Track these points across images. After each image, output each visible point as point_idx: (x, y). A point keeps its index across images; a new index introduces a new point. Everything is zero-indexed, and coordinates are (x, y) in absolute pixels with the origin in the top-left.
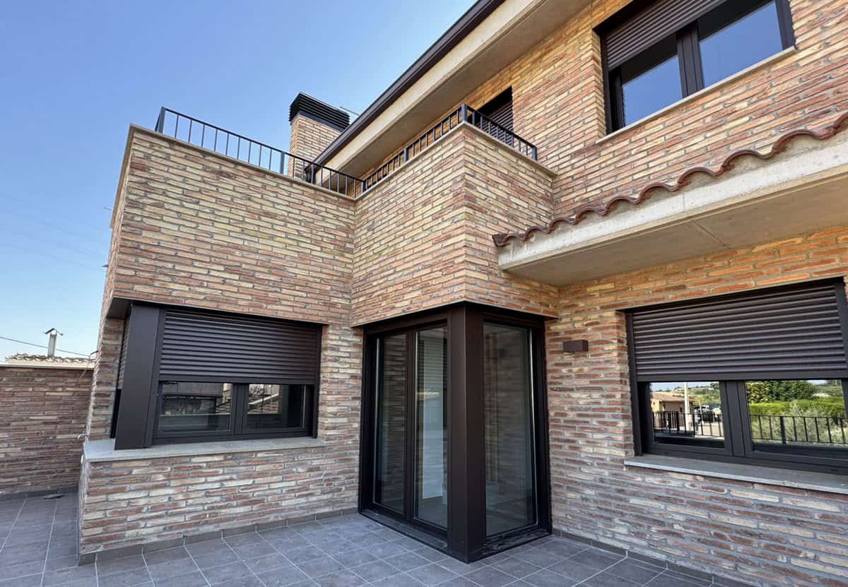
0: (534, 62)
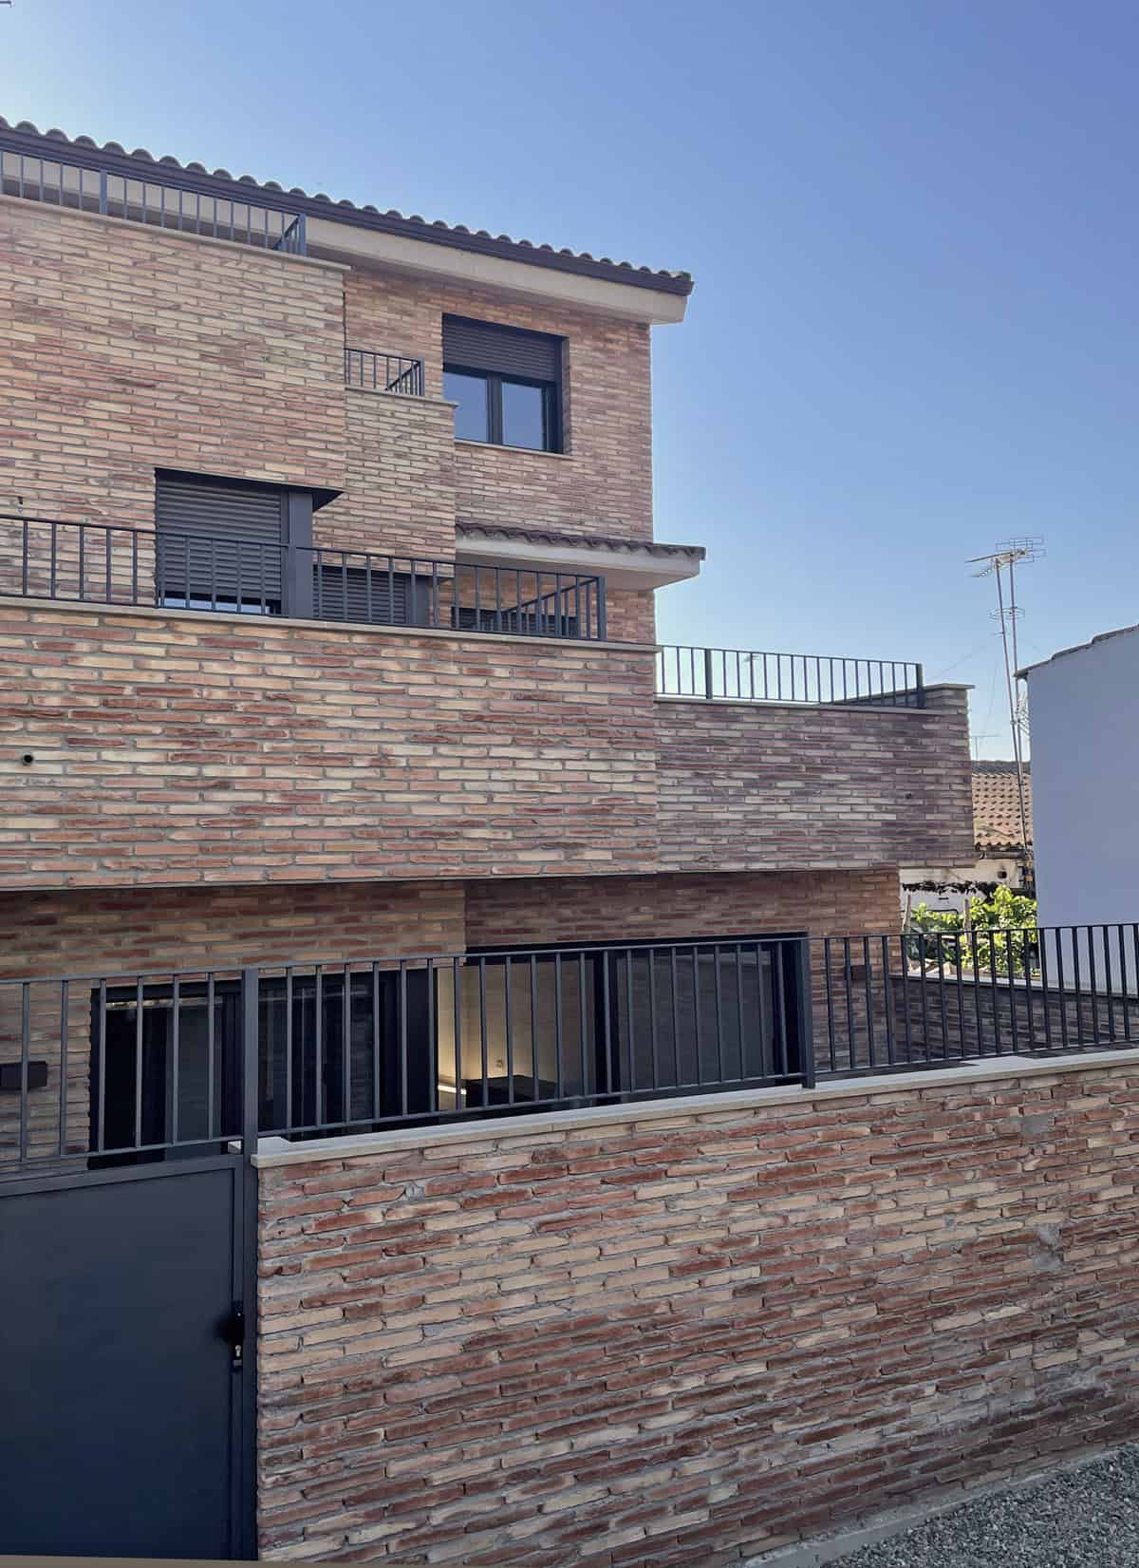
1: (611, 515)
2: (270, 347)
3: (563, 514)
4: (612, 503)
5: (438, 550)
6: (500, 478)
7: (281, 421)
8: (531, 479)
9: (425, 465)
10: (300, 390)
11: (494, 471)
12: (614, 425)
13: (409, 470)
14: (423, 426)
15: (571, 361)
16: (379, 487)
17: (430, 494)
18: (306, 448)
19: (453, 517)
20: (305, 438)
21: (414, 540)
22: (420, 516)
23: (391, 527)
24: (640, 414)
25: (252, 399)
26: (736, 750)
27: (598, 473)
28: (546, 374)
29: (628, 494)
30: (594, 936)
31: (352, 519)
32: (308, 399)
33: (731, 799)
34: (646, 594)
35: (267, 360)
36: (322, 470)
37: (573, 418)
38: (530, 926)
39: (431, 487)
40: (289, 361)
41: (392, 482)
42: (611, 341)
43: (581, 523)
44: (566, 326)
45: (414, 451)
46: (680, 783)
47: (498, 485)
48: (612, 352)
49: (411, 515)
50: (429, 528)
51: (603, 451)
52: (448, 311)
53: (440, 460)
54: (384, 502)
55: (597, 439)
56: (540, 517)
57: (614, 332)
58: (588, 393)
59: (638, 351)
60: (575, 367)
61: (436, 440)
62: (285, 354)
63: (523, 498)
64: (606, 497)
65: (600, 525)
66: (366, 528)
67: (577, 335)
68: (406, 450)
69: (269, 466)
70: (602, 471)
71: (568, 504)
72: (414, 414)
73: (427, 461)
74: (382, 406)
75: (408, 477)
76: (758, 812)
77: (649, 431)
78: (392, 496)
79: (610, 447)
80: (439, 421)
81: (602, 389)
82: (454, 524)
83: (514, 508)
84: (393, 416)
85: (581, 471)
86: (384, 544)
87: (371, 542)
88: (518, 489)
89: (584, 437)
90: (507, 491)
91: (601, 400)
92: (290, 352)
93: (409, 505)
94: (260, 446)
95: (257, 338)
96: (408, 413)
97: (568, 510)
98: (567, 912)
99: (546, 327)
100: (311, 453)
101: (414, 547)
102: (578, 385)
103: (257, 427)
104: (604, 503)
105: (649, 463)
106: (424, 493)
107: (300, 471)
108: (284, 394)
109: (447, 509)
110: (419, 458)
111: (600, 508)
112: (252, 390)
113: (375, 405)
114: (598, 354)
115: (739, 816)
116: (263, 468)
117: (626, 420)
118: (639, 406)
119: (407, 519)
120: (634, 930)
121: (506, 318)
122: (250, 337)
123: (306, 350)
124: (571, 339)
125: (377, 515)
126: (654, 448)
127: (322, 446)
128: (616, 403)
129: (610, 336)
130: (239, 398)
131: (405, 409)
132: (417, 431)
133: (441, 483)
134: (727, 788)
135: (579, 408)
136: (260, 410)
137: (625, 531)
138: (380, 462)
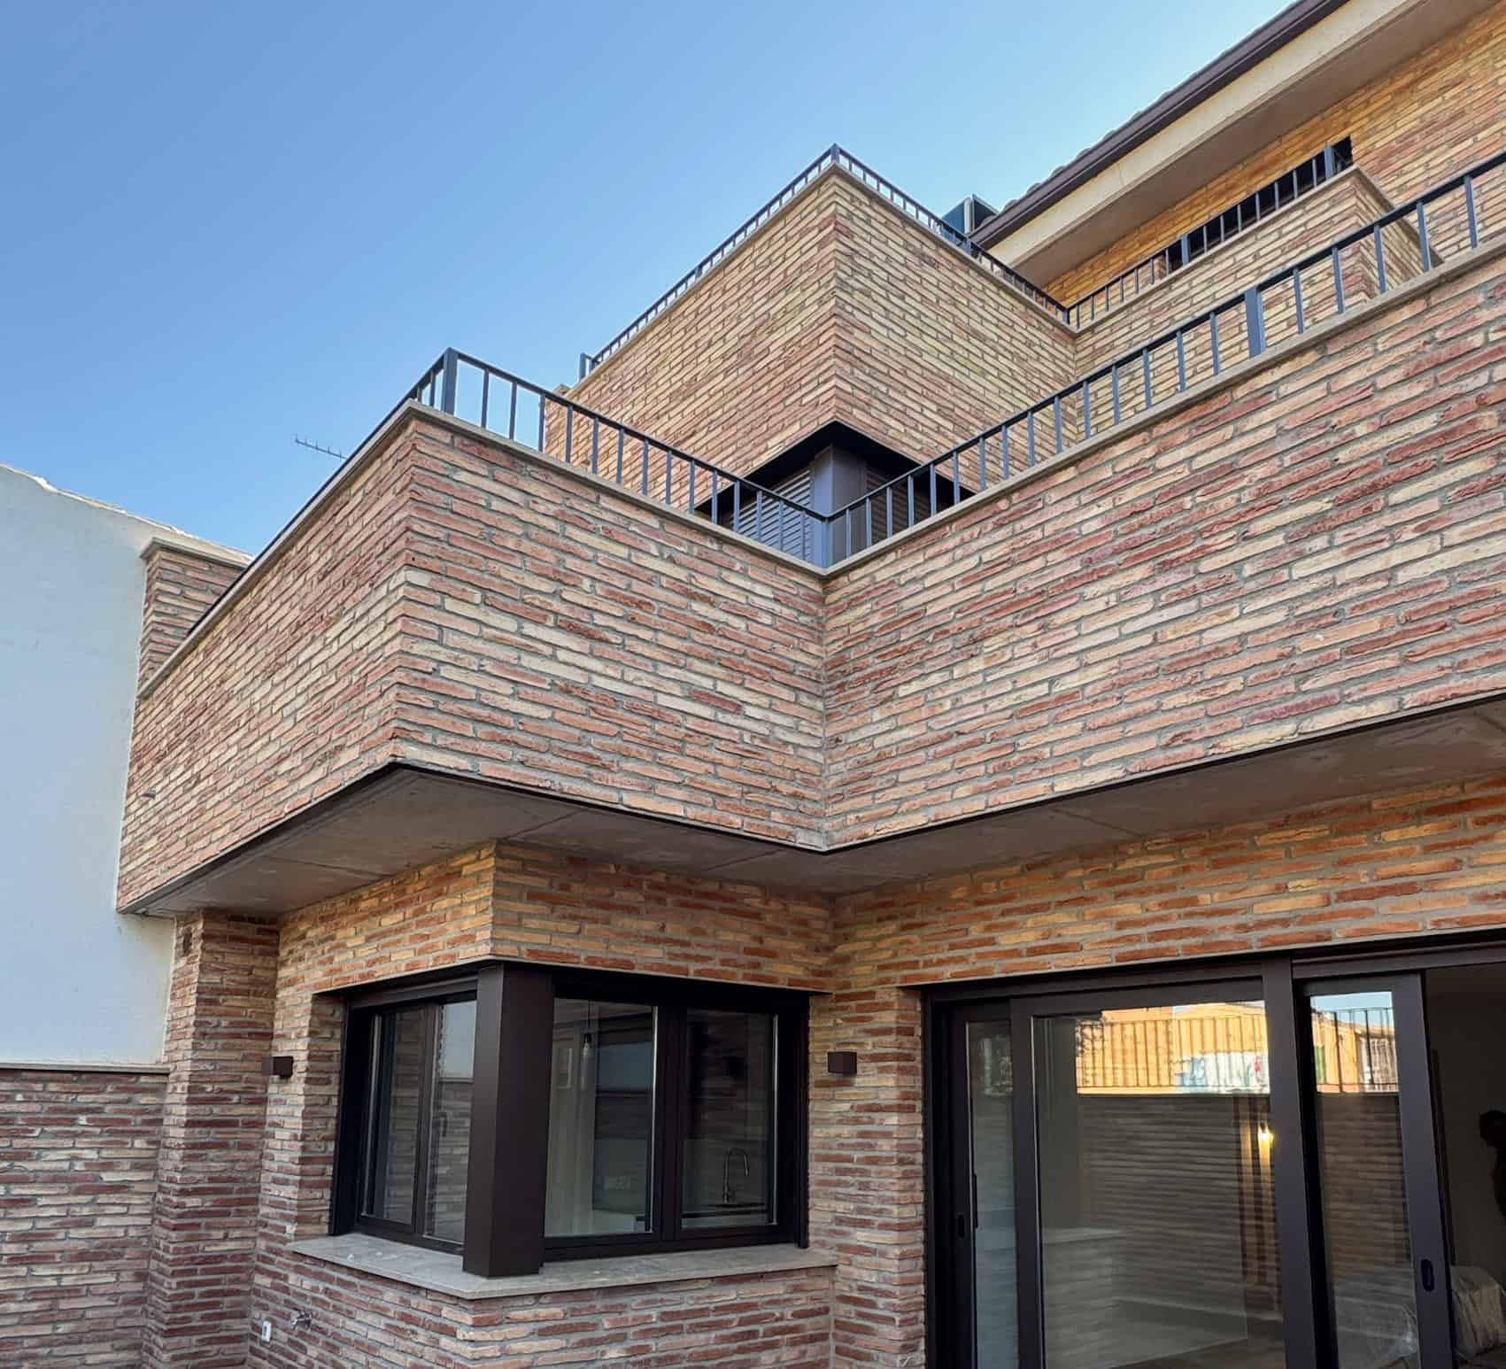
0: (1399, 92)
26: (1260, 472)
30: (1187, 949)
33: (1252, 585)
38: (1067, 940)
46: (1124, 597)
76: (1333, 587)
98: (1130, 909)
115: (1278, 616)
120: (1276, 931)
134: (1236, 565)
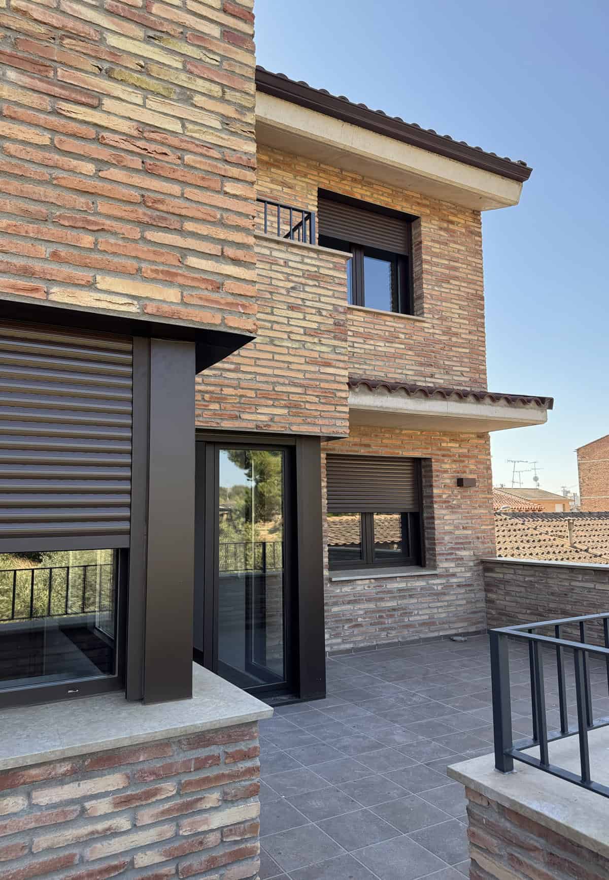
1: (455, 368)
2: (115, 52)
3: (419, 368)
4: (455, 359)
5: (332, 408)
6: (367, 337)
7: (135, 195)
8: (392, 338)
9: (318, 318)
10: (174, 141)
11: (361, 330)
12: (456, 292)
13: (304, 324)
14: (316, 277)
15: (423, 237)
16: (272, 341)
17: (324, 349)
18: (186, 251)
19: (346, 373)
20: (180, 232)
21: (308, 398)
22: (314, 372)
23: (284, 384)
24: (475, 284)
25: (71, 145)
27: (444, 333)
28: (397, 248)
29: (467, 351)
31: (240, 375)
32: (188, 158)
34: (484, 437)
35: (109, 75)
36: (215, 296)
37: (425, 286)
39: (324, 341)
40: (153, 84)
41: (285, 336)
42: (452, 222)
43: (432, 376)
44: (417, 208)
45: (308, 303)
47: (365, 343)
48: (454, 231)
49: (305, 372)
50: (323, 385)
51: (448, 314)
52: (322, 187)
53: (335, 314)
54: (277, 357)
55: (444, 304)
56: (400, 371)
57: (455, 215)
58: (437, 265)
59: (472, 232)
60: (426, 243)
61: (330, 293)
62: (144, 70)
63: (386, 355)
64: (451, 354)
65: (446, 377)
66: (260, 386)
67: (428, 215)
68: (300, 302)
69: (105, 281)
70: (447, 332)
71: (422, 360)
72: (307, 264)
73: (321, 315)
74: (275, 254)
75: (302, 331)
77: (482, 299)
78: (285, 351)
79: (454, 311)
80: (331, 273)
81: (446, 262)
82: (347, 380)
83: (378, 363)
84: (286, 264)
85: (431, 331)
86: (276, 403)
87: (263, 401)
88: (382, 347)
89: (432, 302)
90: (372, 348)
91: (447, 272)
92: (154, 69)
93: (302, 360)
94: (87, 240)
95: (87, 29)
96: (302, 263)
97: (421, 364)
99: (403, 207)
100: (193, 261)
101: (308, 406)
102: (429, 258)
103: (81, 201)
104: (449, 358)
105: (482, 325)
106: (318, 348)
107: (172, 295)
108: (141, 143)
109: (341, 365)
110: (314, 311)
111: (447, 363)
112: (73, 127)
113: (267, 252)
114: (442, 233)
116: (91, 286)
117: (466, 289)
118: (475, 278)
119: (301, 376)
121: (371, 197)
122: (70, 24)
123: (184, 69)
124: (423, 219)
125: (269, 371)
126: (486, 312)
127: (215, 249)
128: (457, 274)
129: (451, 218)
130: (45, 139)
131: (298, 259)
132: (311, 283)
133: (335, 338)
135: (430, 277)
136: (89, 168)
137: (465, 382)
138: (272, 314)
